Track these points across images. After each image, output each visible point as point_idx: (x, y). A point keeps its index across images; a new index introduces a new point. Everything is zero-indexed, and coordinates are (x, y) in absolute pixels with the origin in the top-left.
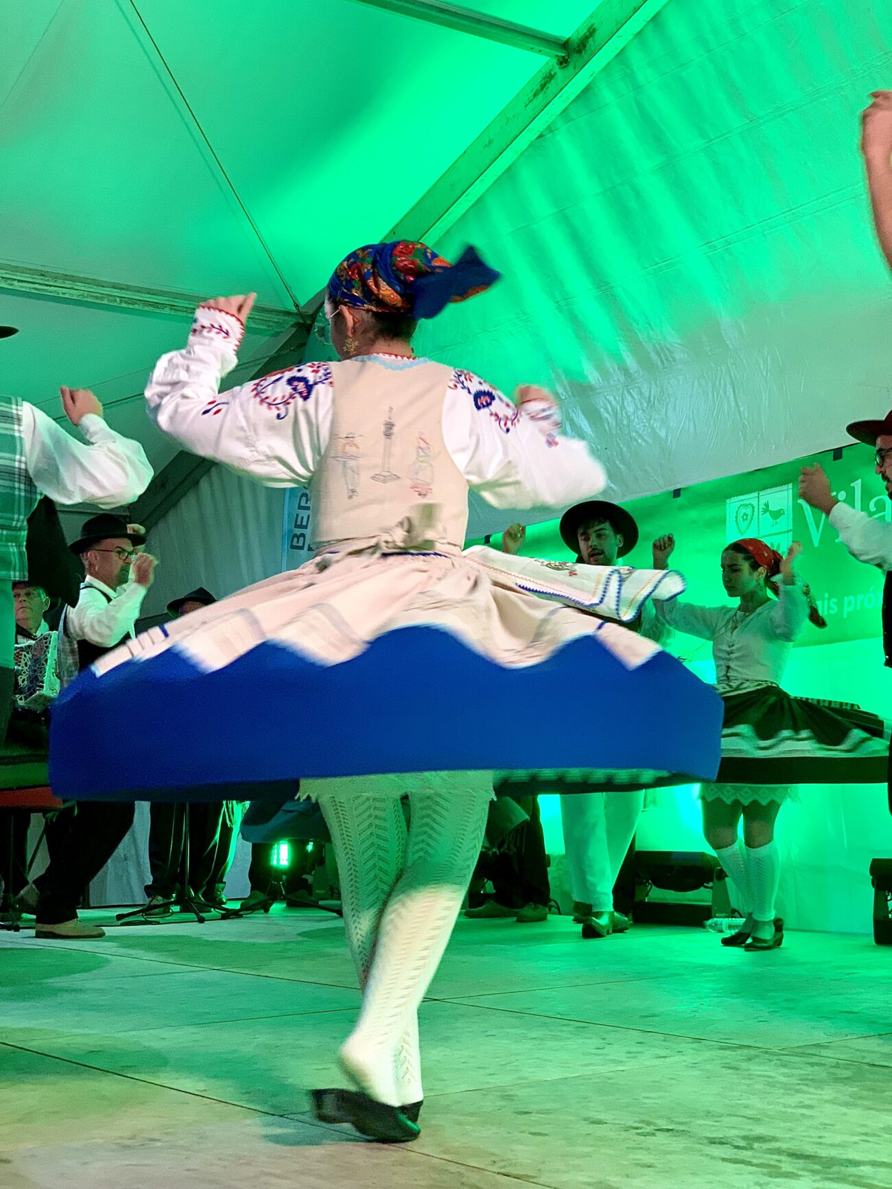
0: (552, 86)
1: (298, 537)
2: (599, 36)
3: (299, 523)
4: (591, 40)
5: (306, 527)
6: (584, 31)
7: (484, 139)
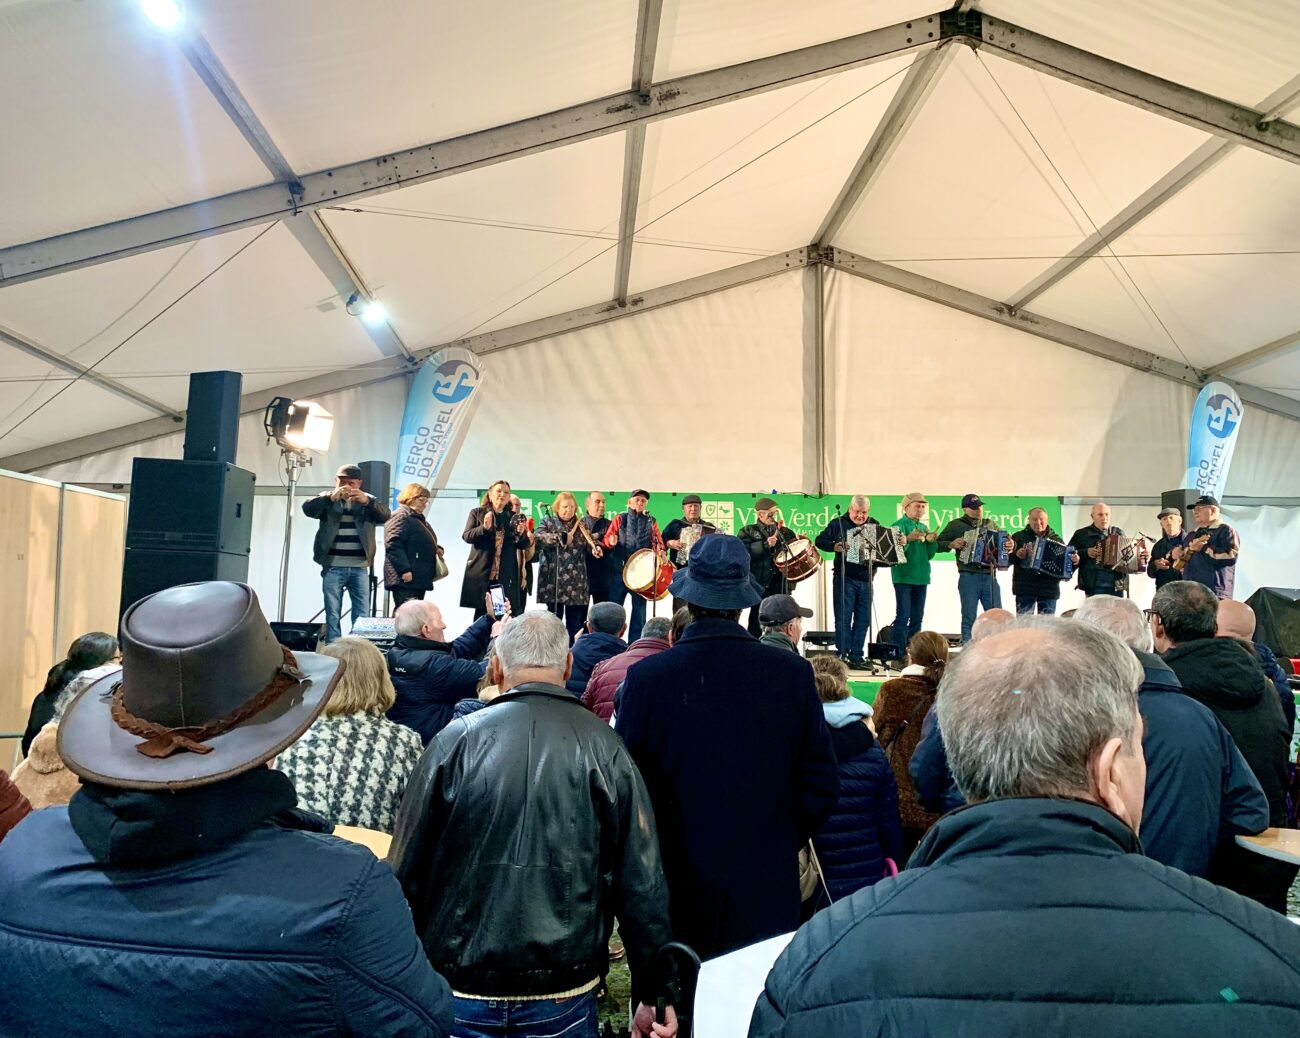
0: (614, 313)
1: (410, 468)
2: (646, 304)
3: (410, 460)
4: (640, 303)
5: (416, 464)
6: (636, 298)
7: (567, 316)
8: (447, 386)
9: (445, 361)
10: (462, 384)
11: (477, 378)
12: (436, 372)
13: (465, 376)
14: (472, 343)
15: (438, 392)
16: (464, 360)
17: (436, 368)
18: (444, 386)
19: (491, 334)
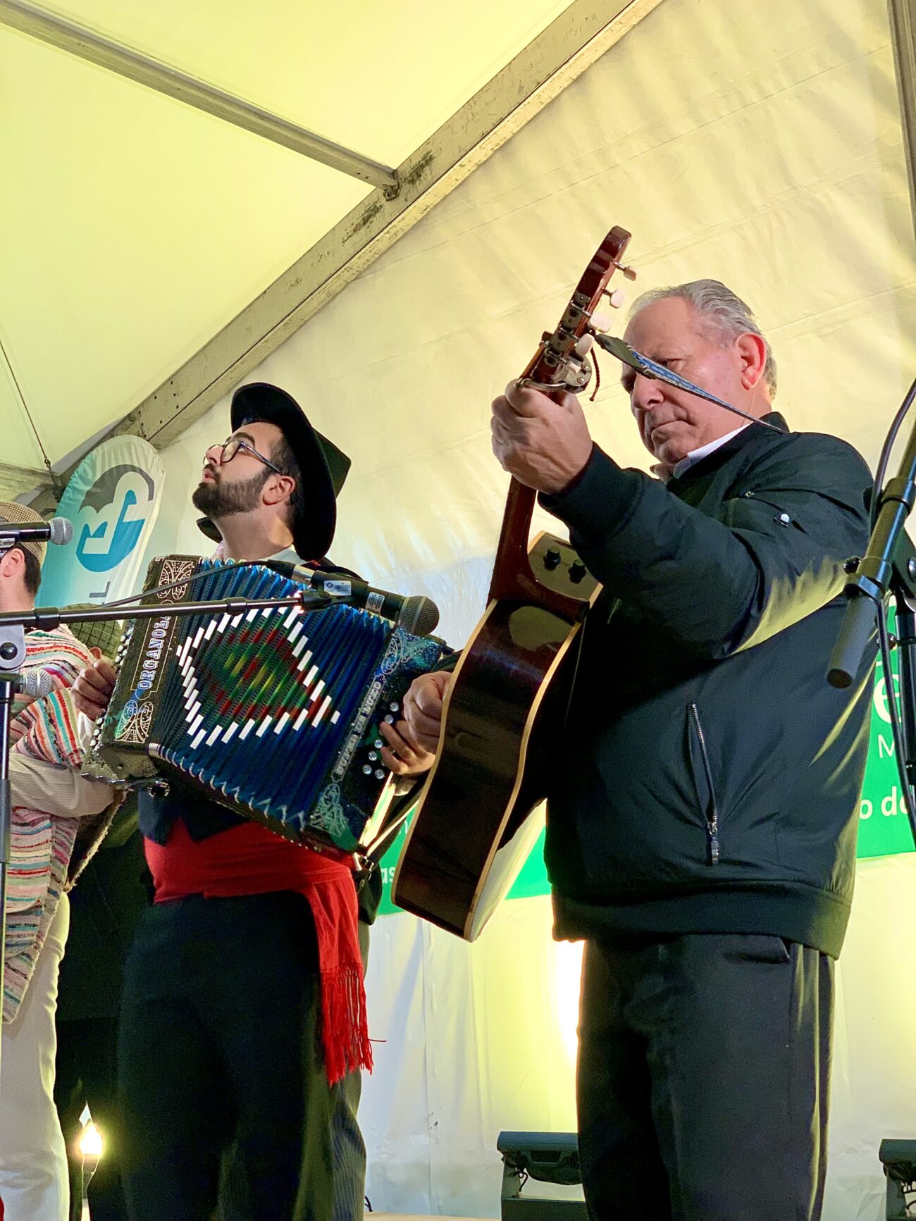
0: (377, 222)
2: (438, 165)
4: (426, 169)
7: (291, 278)
8: (101, 532)
9: (98, 476)
10: (126, 519)
11: (151, 497)
12: (82, 507)
13: (131, 498)
14: (143, 419)
15: (84, 552)
16: (128, 463)
17: (82, 498)
18: (94, 536)
19: (170, 381)
